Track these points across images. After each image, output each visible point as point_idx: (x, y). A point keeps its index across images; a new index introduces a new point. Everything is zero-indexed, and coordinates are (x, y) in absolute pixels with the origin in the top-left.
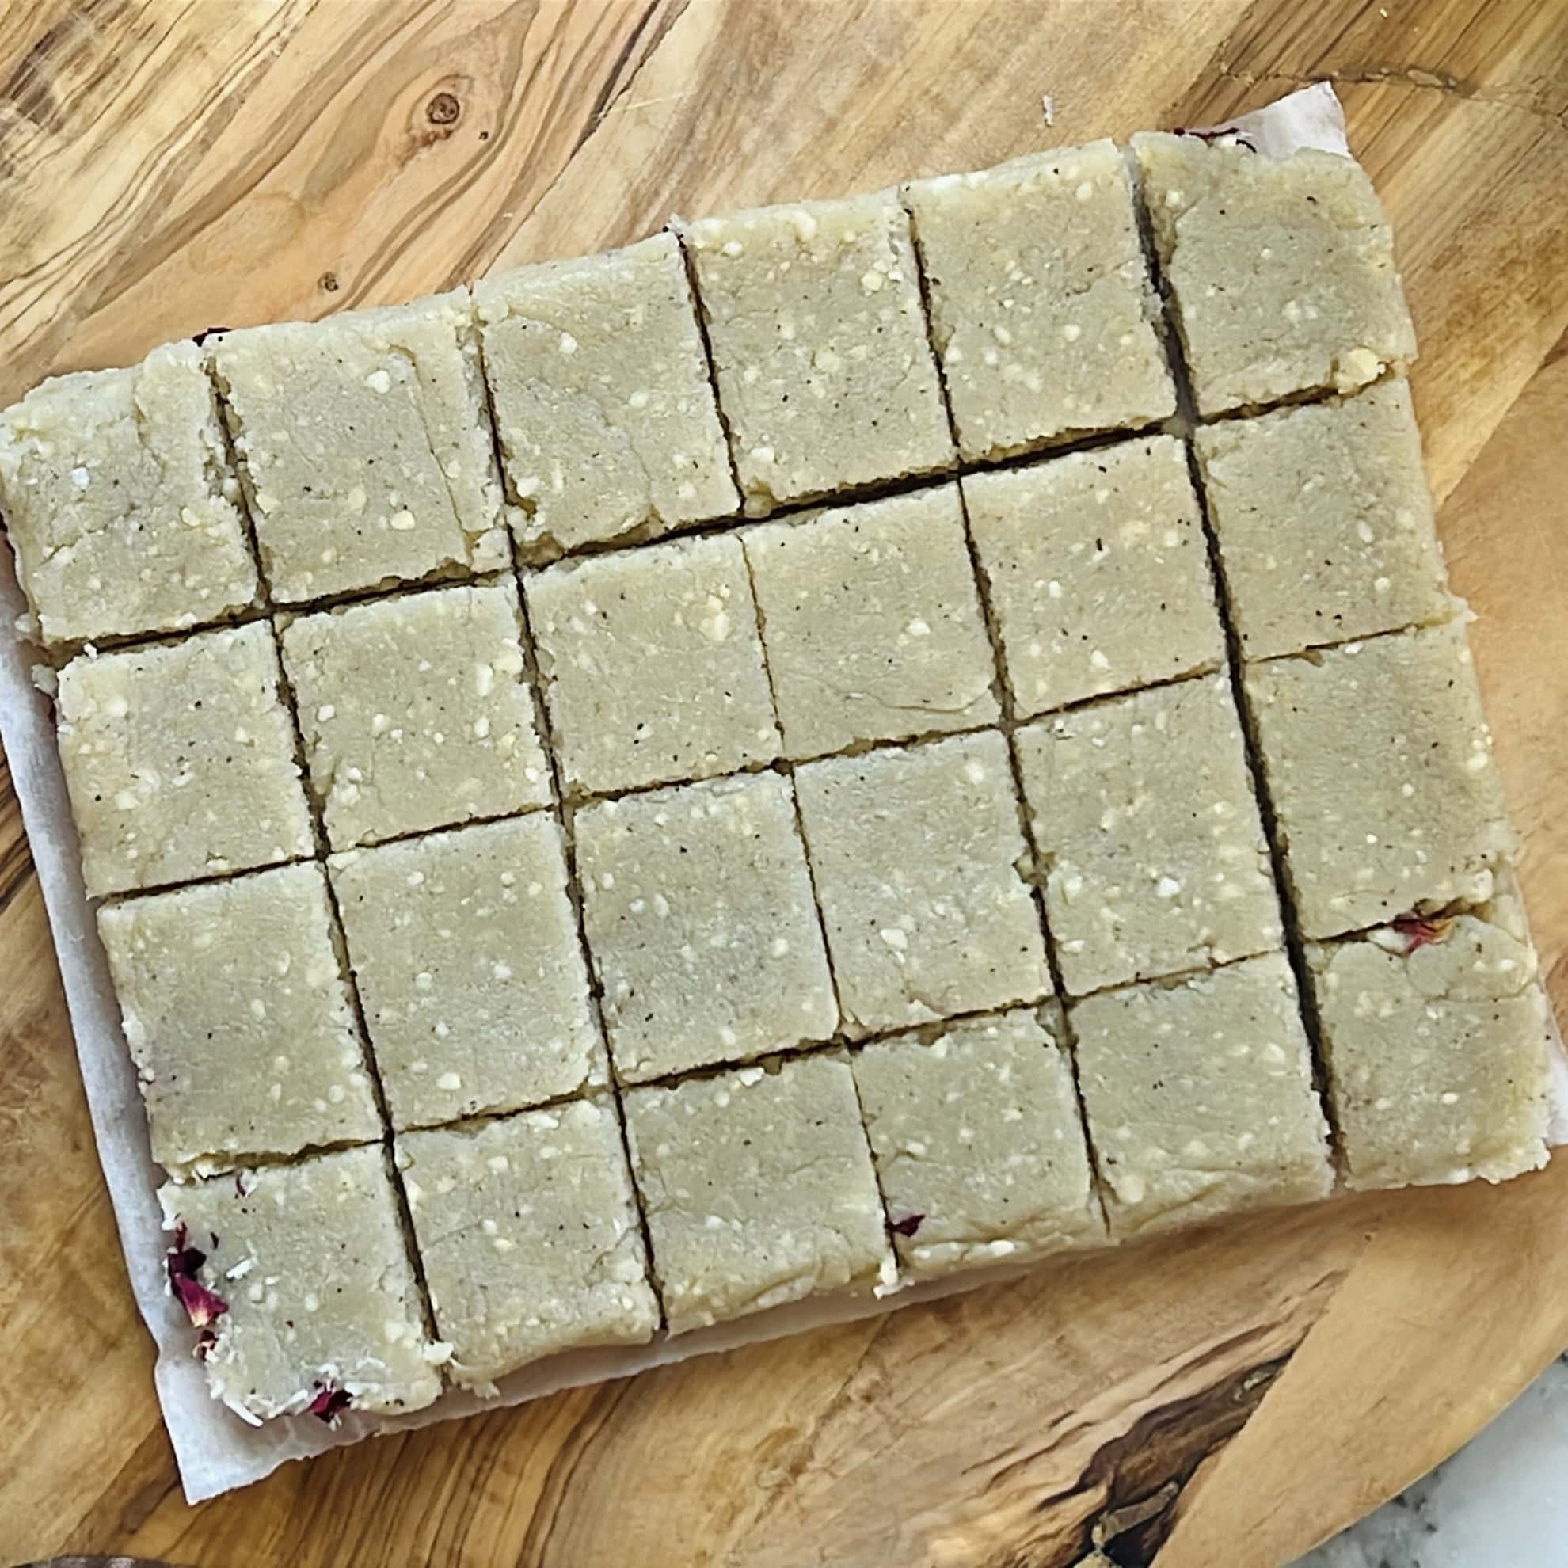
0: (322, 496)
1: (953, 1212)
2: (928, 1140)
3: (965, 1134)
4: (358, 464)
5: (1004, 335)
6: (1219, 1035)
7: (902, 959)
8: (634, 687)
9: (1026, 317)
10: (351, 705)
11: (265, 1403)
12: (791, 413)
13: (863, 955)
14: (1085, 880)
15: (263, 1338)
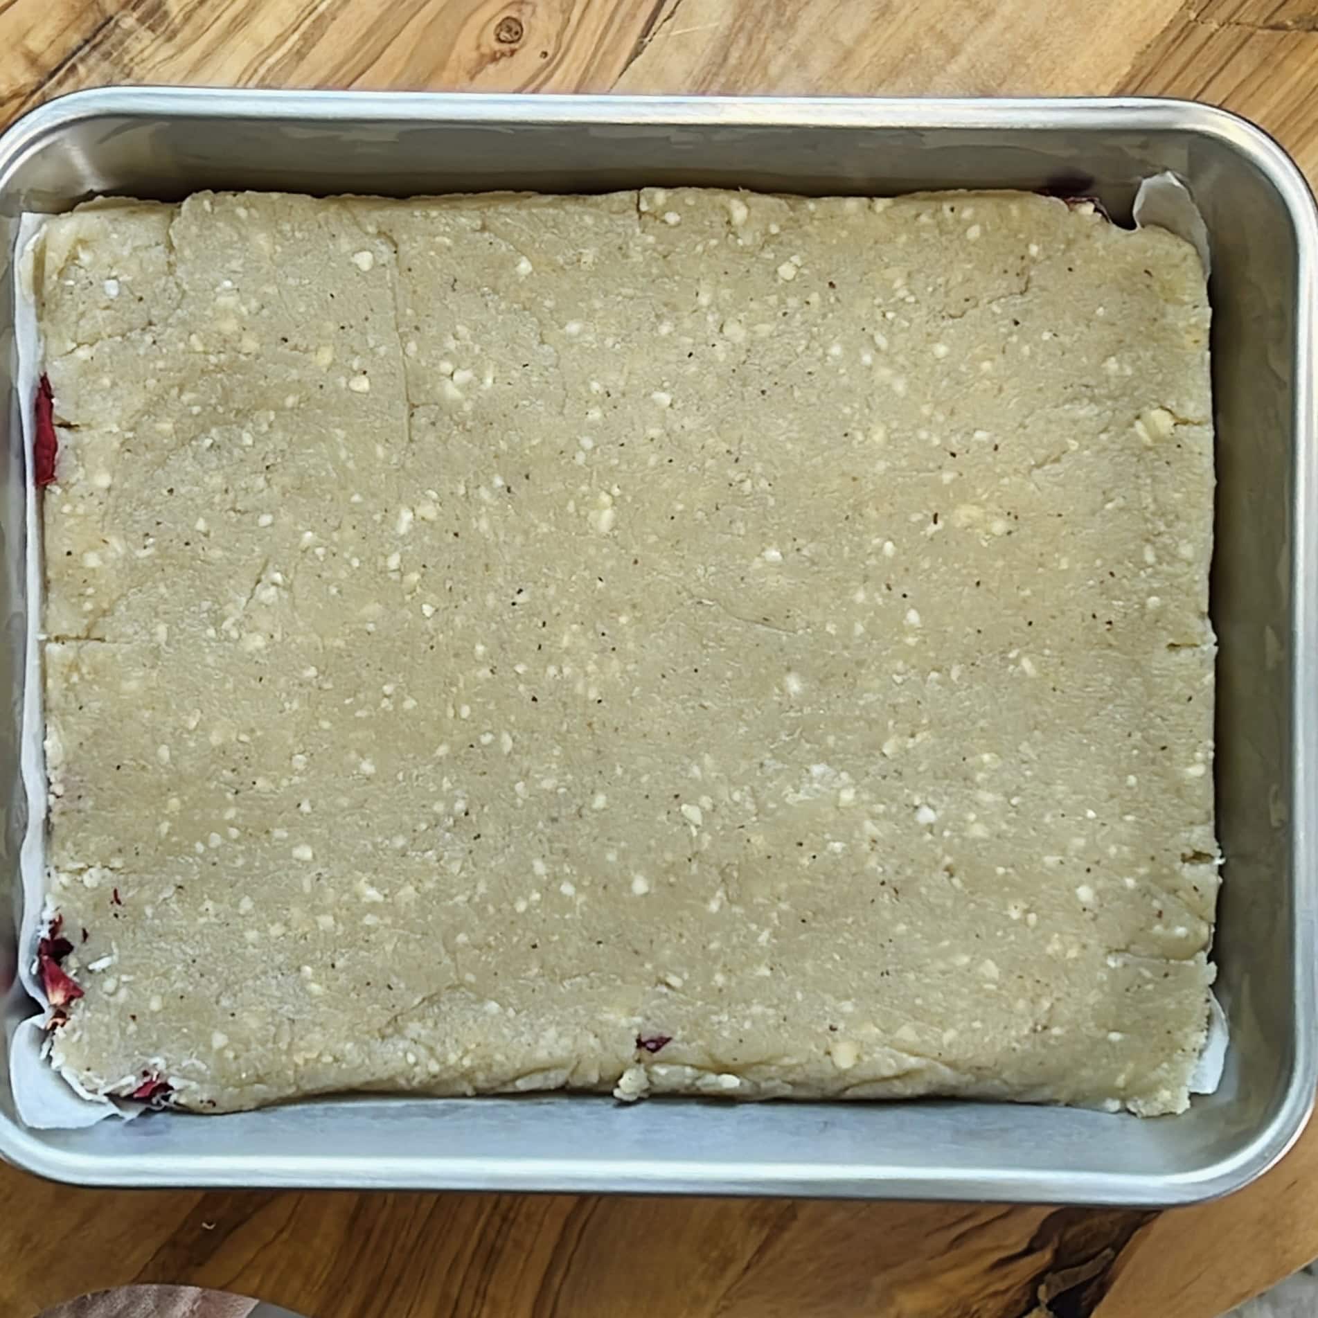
0: (295, 348)
1: (694, 1040)
2: (686, 976)
3: (719, 979)
4: (331, 327)
5: (881, 341)
6: (946, 943)
7: (694, 832)
8: (521, 557)
9: (903, 330)
10: (286, 519)
11: (97, 1081)
12: (693, 369)
13: (662, 823)
14: (857, 793)
15: (107, 1026)
